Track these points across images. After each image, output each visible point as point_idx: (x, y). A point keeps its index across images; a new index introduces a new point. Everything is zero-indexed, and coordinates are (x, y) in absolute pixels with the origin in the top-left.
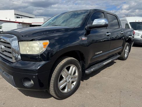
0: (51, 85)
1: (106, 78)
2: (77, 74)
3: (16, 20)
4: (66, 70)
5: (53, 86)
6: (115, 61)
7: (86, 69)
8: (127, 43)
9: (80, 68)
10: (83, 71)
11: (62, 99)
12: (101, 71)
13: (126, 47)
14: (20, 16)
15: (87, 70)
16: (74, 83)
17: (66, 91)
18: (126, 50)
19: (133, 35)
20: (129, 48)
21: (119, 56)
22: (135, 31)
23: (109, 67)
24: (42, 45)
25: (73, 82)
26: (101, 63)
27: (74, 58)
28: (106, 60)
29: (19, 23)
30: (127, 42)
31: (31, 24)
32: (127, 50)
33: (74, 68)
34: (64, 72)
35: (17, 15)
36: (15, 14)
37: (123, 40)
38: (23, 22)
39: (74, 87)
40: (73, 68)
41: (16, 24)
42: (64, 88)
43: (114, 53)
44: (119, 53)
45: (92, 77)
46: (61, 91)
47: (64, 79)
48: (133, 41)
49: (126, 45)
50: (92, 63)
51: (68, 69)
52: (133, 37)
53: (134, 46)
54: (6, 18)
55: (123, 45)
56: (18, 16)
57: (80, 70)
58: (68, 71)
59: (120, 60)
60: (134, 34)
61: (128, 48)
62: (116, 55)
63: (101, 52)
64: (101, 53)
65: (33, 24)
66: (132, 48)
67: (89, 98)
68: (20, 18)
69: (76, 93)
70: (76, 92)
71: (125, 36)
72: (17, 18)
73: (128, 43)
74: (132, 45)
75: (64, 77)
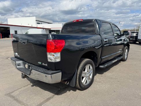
14: (40, 22)
35: (38, 21)
36: (36, 21)
54: (29, 24)
65: (52, 29)
72: (38, 23)
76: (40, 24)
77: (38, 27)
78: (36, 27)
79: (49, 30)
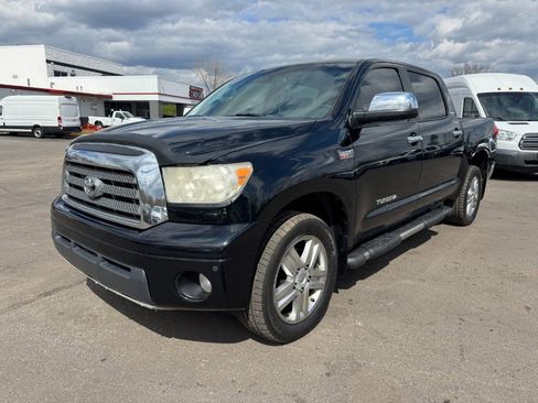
0: (253, 295)
1: (408, 282)
2: (323, 266)
3: (52, 84)
4: (294, 252)
5: (260, 299)
6: (433, 229)
7: (350, 251)
8: (472, 168)
9: (334, 247)
10: (342, 257)
11: (283, 344)
12: (391, 263)
13: (470, 180)
14: (65, 69)
15: (352, 254)
16: (316, 296)
17: (292, 316)
18: (470, 192)
19: (491, 140)
20: (479, 182)
21: (447, 211)
22: (498, 124)
23: (415, 249)
24: (234, 177)
25: (311, 292)
26: (392, 234)
27: (315, 217)
28: (408, 226)
29: (68, 94)
30: (473, 162)
31: (111, 97)
32: (473, 190)
33: (316, 247)
34: (289, 257)
35: (56, 63)
36: (48, 62)
37: (461, 155)
38: (79, 91)
39: (316, 306)
40: (312, 248)
41: (56, 97)
42: (288, 309)
43: (431, 201)
44: (449, 202)
45: (363, 279)
46: (281, 315)
47: (289, 280)
48: (492, 159)
49: (469, 174)
50: (366, 233)
51: (300, 248)
52: (493, 146)
53: (495, 177)
54: (15, 77)
55: (461, 176)
56: (58, 69)
57: (334, 253)
58: (300, 255)
59: (452, 227)
60: (494, 137)
61: (475, 183)
62: (437, 206)
63: (395, 197)
64: (393, 201)
65: (116, 98)
66: (490, 183)
67: (366, 339)
68: (69, 77)
69: (323, 327)
70: (321, 324)
71: (468, 142)
72: (57, 74)
73: (477, 168)
74: (490, 174)
75: (288, 272)
76: (65, 74)
77: (55, 88)
78: (49, 87)
79: (105, 103)
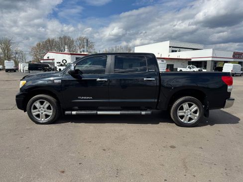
14: (176, 49)
31: (191, 59)
35: (173, 47)
36: (170, 47)
42: (38, 116)
46: (35, 116)
56: (174, 49)
64: (89, 99)
65: (193, 60)
72: (173, 51)
